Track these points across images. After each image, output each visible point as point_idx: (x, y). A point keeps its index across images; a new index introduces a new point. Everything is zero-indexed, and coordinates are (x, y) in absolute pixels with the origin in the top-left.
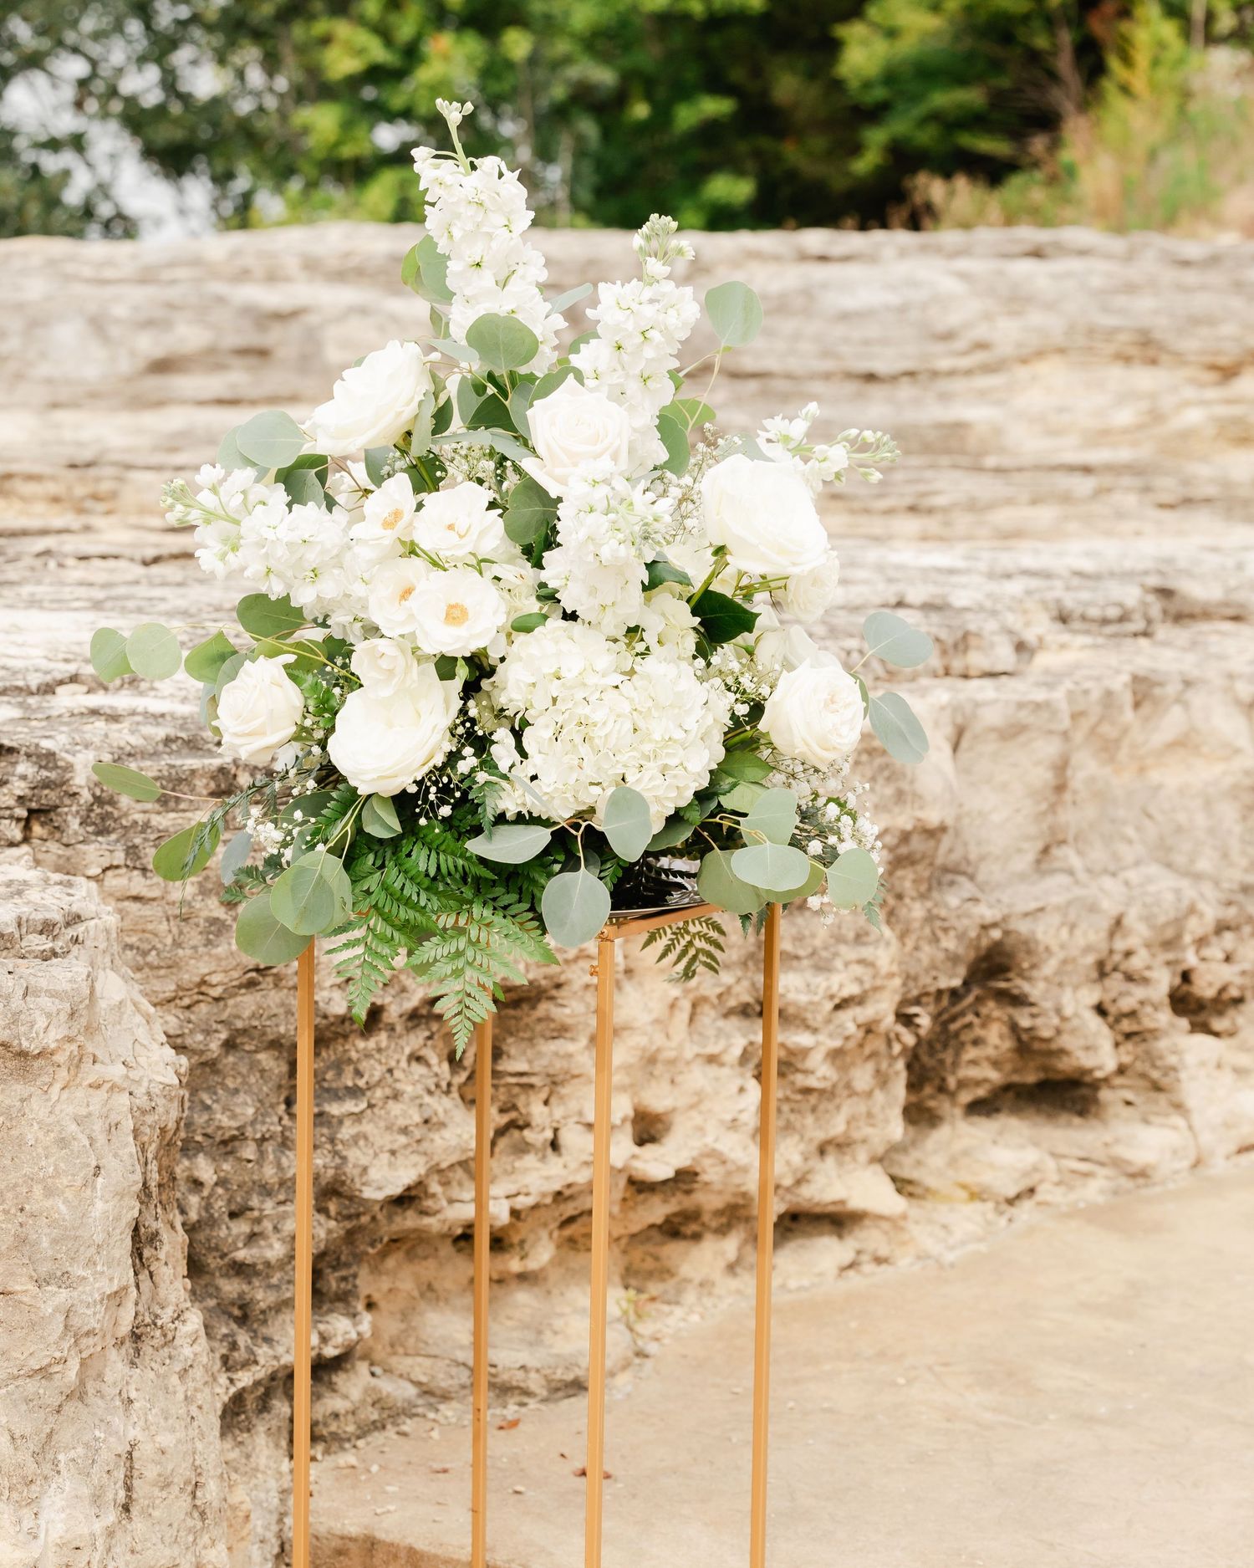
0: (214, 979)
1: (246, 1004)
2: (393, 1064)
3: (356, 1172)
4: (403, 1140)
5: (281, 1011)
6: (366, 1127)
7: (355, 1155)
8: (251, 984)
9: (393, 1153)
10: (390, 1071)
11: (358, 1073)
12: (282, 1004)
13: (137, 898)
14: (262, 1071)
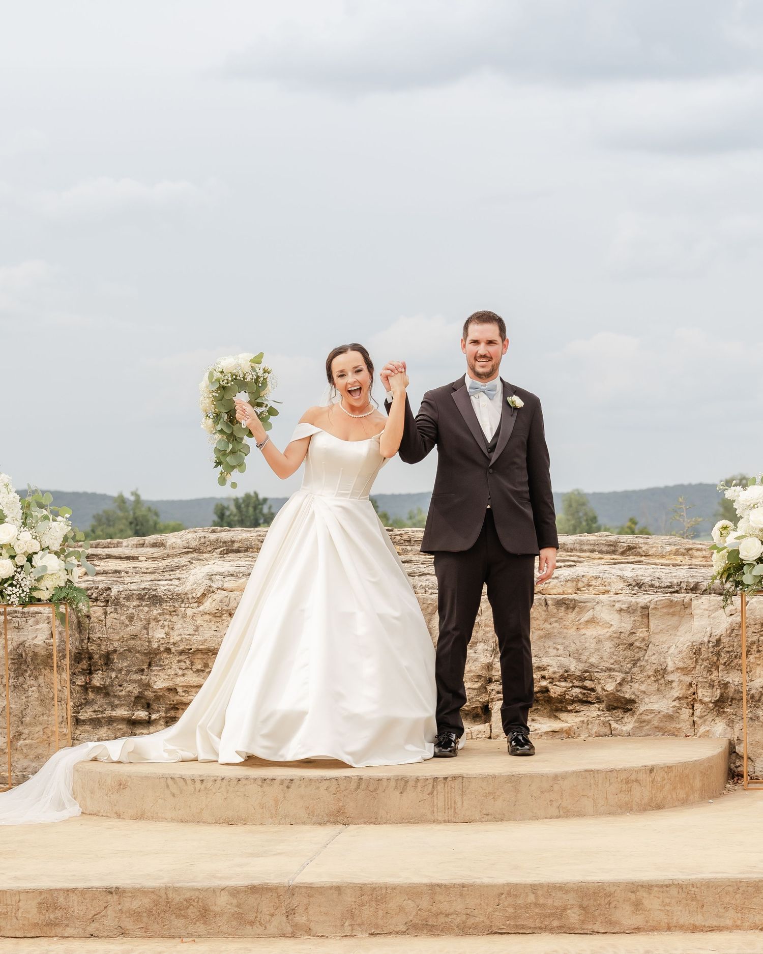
0: (125, 636)
1: (132, 642)
2: (172, 661)
3: (152, 682)
4: (167, 677)
5: (140, 645)
6: (160, 673)
7: (154, 678)
8: (133, 639)
9: (164, 679)
10: (171, 663)
11: (163, 662)
12: (141, 644)
13: (115, 619)
14: (137, 657)
